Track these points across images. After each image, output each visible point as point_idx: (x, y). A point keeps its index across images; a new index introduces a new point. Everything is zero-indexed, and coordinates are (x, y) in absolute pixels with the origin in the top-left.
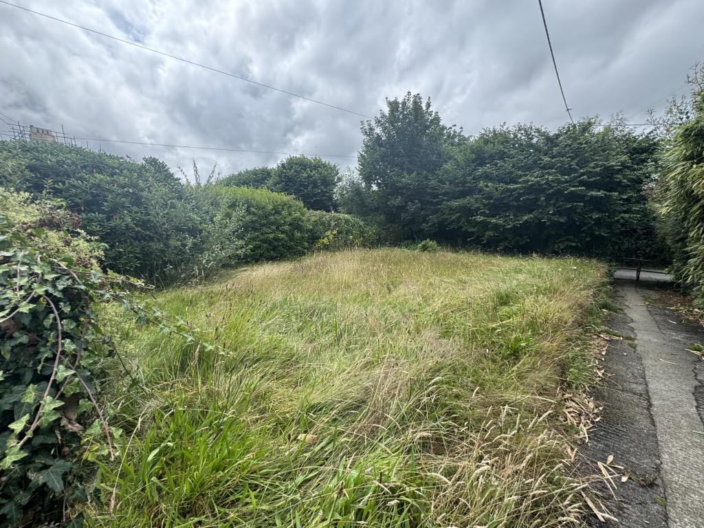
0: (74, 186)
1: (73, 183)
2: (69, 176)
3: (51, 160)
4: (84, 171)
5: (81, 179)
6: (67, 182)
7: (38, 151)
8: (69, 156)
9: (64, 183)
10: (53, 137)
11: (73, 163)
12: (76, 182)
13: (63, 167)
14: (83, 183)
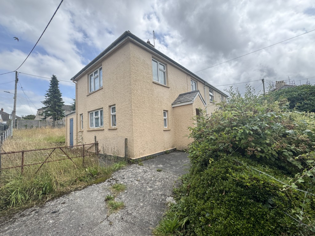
0: (306, 104)
1: (306, 103)
2: (303, 100)
3: (295, 94)
4: (311, 95)
5: (310, 100)
6: (303, 102)
7: (289, 92)
8: (303, 90)
9: (301, 103)
10: (285, 83)
11: (306, 93)
12: (307, 102)
13: (301, 96)
14: (311, 101)
